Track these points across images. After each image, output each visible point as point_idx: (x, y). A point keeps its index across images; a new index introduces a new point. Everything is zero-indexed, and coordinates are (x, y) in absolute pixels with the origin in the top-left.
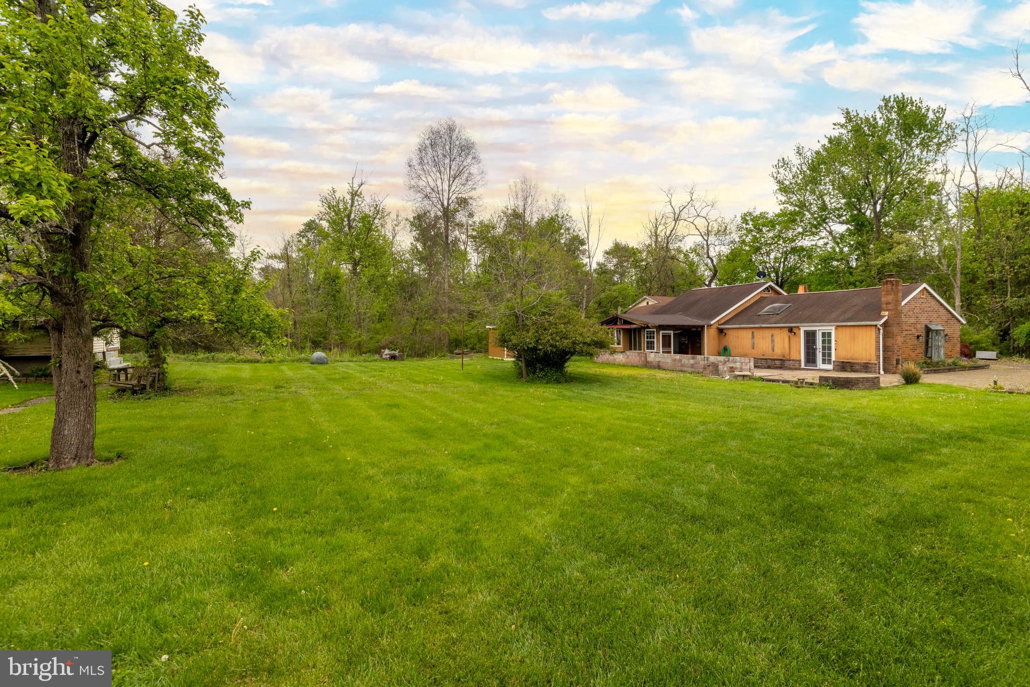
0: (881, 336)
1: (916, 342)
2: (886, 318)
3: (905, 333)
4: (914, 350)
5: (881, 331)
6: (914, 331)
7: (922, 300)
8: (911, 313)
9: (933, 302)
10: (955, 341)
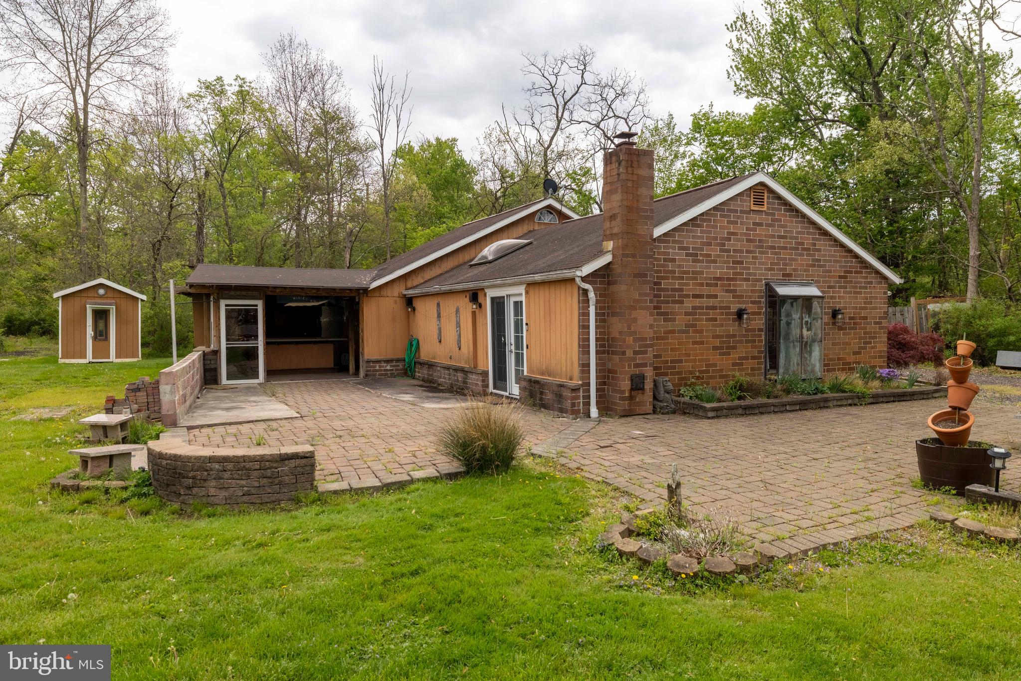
0: (592, 310)
1: (733, 328)
2: (607, 259)
3: (689, 304)
4: (725, 349)
5: (592, 295)
6: (724, 298)
7: (757, 218)
8: (715, 251)
9: (796, 227)
10: (872, 328)
